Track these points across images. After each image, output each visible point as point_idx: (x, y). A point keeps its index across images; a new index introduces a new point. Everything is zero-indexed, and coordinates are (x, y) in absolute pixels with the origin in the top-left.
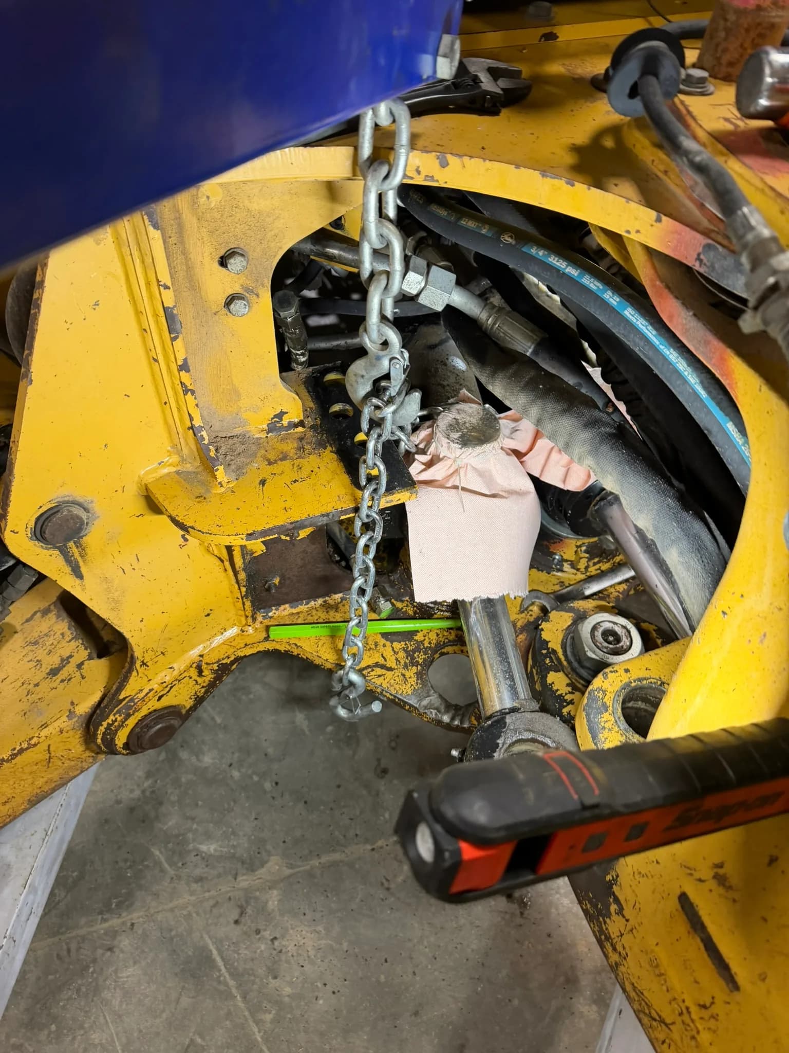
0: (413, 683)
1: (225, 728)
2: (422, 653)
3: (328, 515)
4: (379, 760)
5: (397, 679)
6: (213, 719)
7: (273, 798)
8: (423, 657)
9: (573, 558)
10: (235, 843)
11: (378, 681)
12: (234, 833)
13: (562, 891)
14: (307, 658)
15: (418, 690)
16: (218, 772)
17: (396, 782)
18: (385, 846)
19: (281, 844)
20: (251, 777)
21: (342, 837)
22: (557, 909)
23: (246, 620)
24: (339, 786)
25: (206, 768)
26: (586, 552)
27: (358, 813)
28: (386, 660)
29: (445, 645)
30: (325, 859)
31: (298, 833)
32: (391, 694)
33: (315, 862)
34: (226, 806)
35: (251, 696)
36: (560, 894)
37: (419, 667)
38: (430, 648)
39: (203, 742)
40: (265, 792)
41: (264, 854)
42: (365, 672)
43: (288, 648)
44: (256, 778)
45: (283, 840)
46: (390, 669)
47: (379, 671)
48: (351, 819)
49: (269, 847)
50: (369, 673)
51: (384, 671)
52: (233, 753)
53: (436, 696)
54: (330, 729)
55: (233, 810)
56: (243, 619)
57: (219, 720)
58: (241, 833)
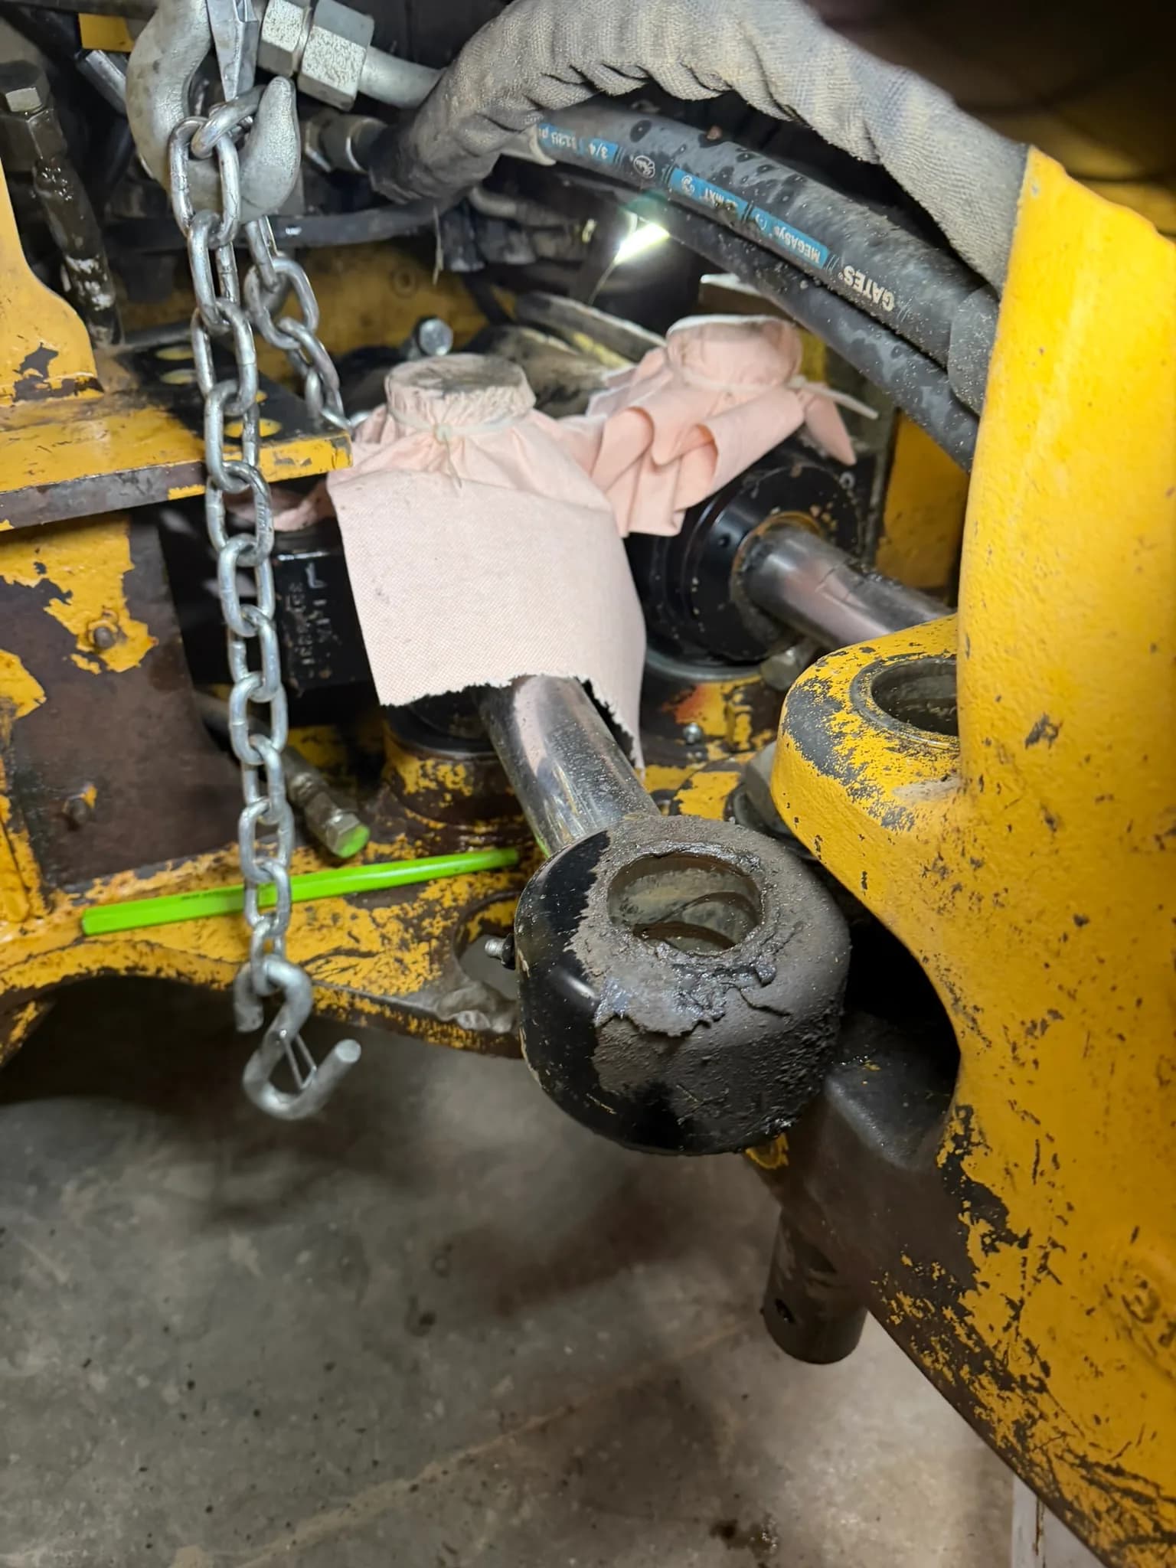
0: (421, 971)
1: (76, 1290)
2: (438, 918)
3: (133, 479)
4: (413, 1302)
5: (385, 970)
6: (50, 1276)
7: (183, 1417)
8: (442, 924)
9: (722, 730)
10: (93, 1534)
11: (341, 980)
12: (90, 1511)
13: (840, 1498)
14: (179, 974)
15: (434, 979)
16: (57, 1383)
17: (453, 1337)
18: (441, 1477)
19: (204, 1516)
20: (131, 1381)
21: (341, 1474)
22: (837, 1540)
23: (28, 900)
24: (329, 1367)
25: (31, 1380)
26: (744, 702)
27: (374, 1414)
28: (357, 940)
29: (487, 903)
30: (307, 1530)
31: (241, 1485)
32: (373, 1000)
33: (284, 1543)
34: (74, 1453)
35: (135, 1220)
36: (835, 1505)
37: (434, 943)
38: (456, 908)
39: (27, 1326)
40: (164, 1407)
41: (161, 1545)
42: (310, 968)
43: (133, 958)
44: (143, 1382)
45: (206, 1505)
46: (369, 954)
47: (342, 961)
48: (362, 1431)
49: (174, 1528)
50: (319, 967)
51: (353, 960)
52: (93, 1338)
53: (475, 985)
54: (304, 1257)
55: (90, 1459)
56: (19, 897)
57: (62, 1277)
58: (107, 1509)
